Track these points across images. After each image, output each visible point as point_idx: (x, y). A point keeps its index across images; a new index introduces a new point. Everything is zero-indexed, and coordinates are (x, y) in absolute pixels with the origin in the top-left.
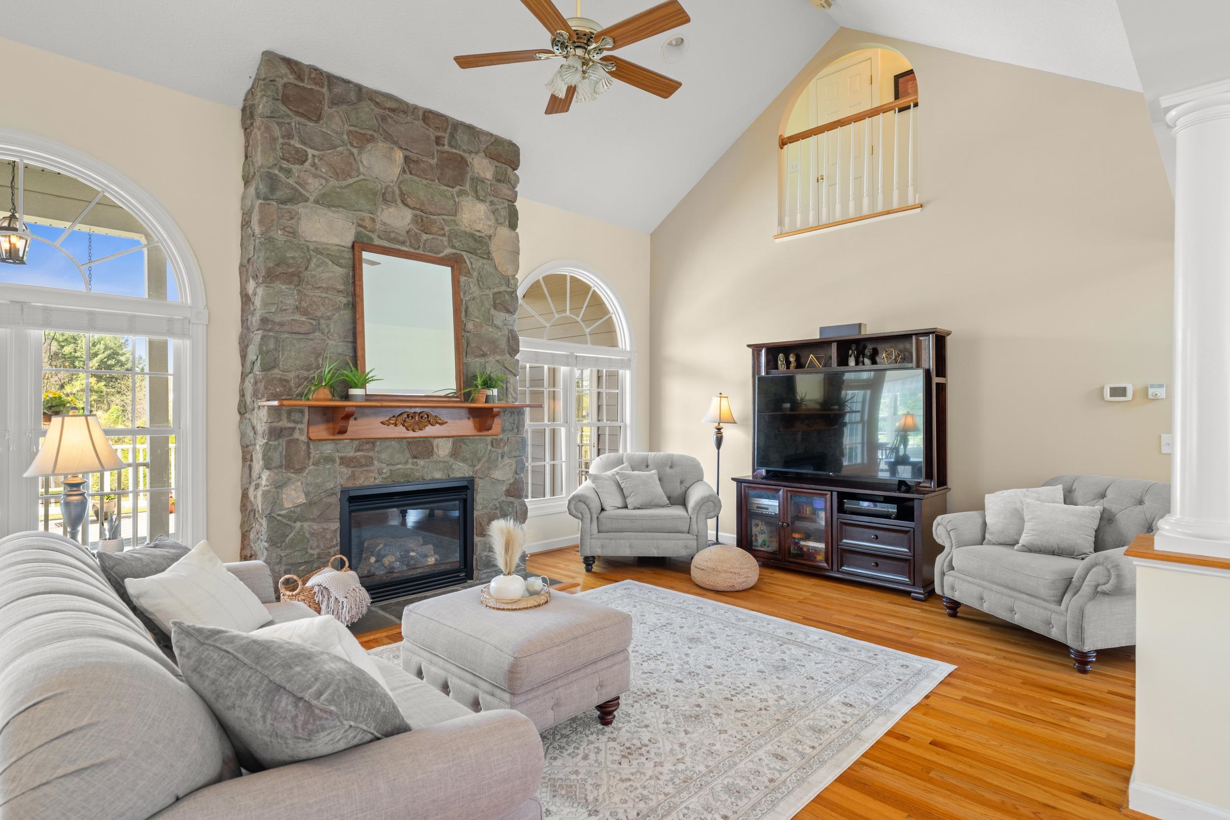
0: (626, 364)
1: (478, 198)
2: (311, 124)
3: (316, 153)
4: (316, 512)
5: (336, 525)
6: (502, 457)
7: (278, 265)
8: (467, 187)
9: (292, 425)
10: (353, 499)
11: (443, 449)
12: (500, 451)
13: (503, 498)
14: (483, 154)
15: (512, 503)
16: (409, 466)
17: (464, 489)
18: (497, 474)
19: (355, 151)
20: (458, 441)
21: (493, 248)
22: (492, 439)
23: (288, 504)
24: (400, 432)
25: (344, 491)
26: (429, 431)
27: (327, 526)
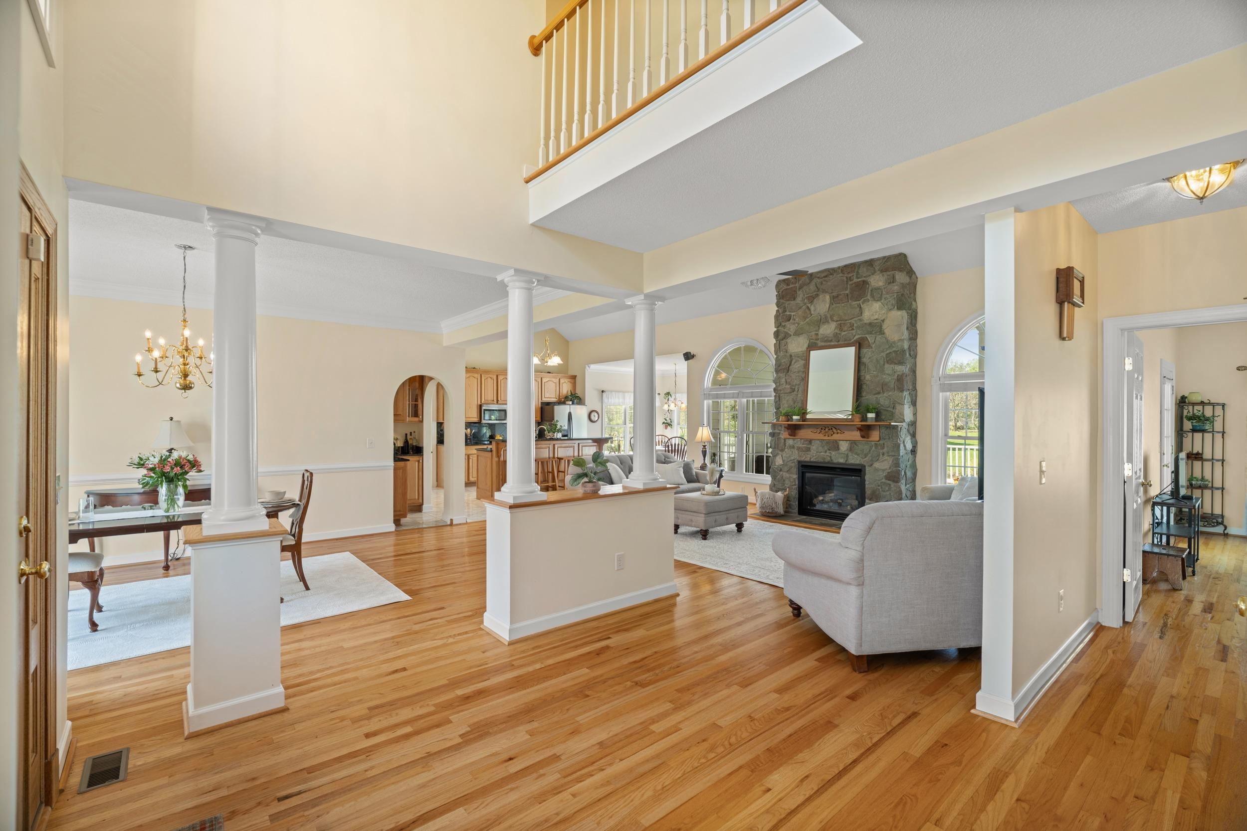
1: (875, 300)
3: (794, 313)
4: (786, 469)
5: (795, 476)
6: (883, 454)
8: (869, 297)
9: (779, 432)
10: (803, 466)
11: (844, 446)
12: (881, 451)
13: (884, 480)
14: (879, 272)
15: (890, 485)
16: (827, 454)
17: (860, 470)
18: (877, 465)
19: (809, 305)
20: (853, 443)
21: (884, 326)
22: (873, 443)
23: (777, 464)
24: (821, 436)
25: (799, 462)
26: (836, 437)
27: (791, 476)
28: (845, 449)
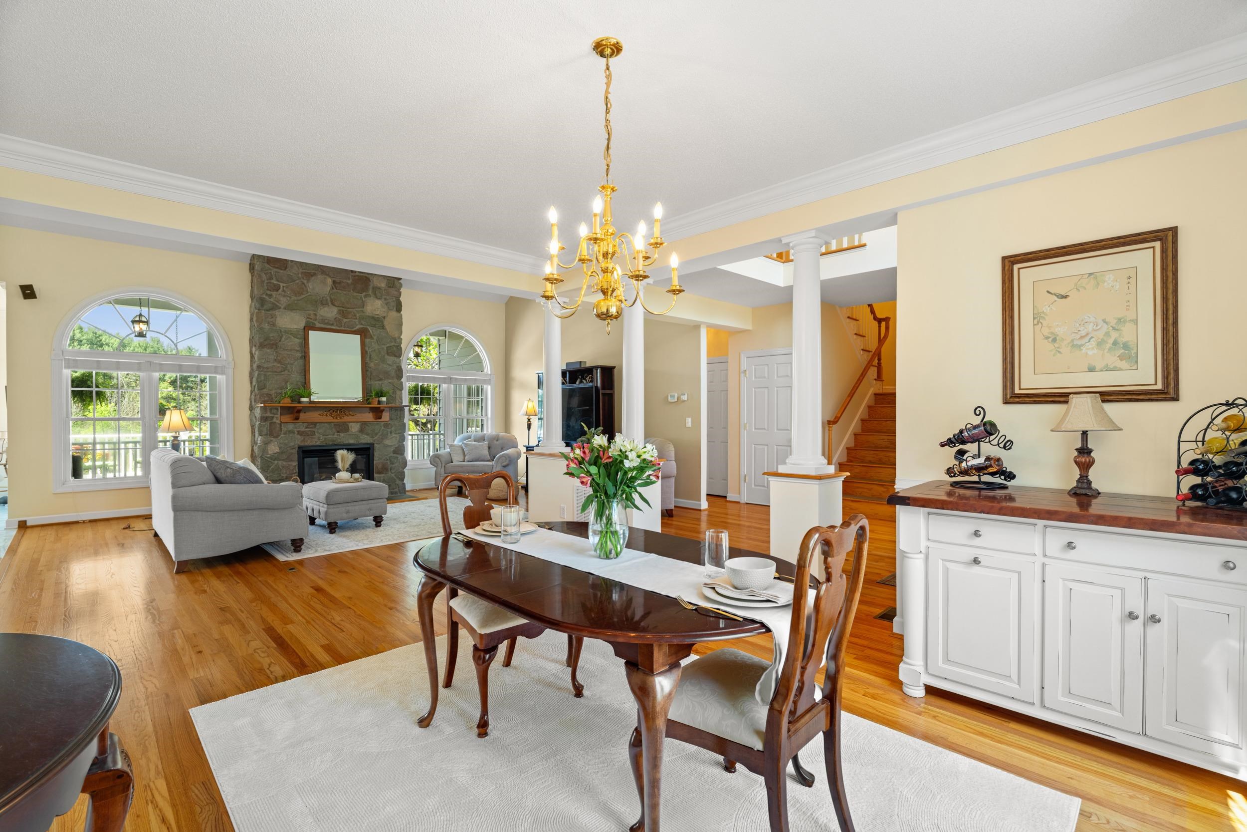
0: (488, 382)
1: (377, 298)
2: (282, 271)
3: (285, 285)
4: (285, 456)
5: (296, 463)
6: (391, 433)
7: (265, 340)
8: (370, 292)
9: (272, 415)
10: (304, 452)
11: (355, 428)
12: (389, 430)
13: (392, 455)
15: (397, 457)
16: (336, 436)
17: (368, 449)
18: (387, 442)
19: (305, 282)
20: (364, 424)
21: (386, 323)
22: (383, 423)
23: (270, 452)
24: (330, 419)
25: (300, 448)
26: (346, 419)
27: (290, 463)
28: (357, 429)
